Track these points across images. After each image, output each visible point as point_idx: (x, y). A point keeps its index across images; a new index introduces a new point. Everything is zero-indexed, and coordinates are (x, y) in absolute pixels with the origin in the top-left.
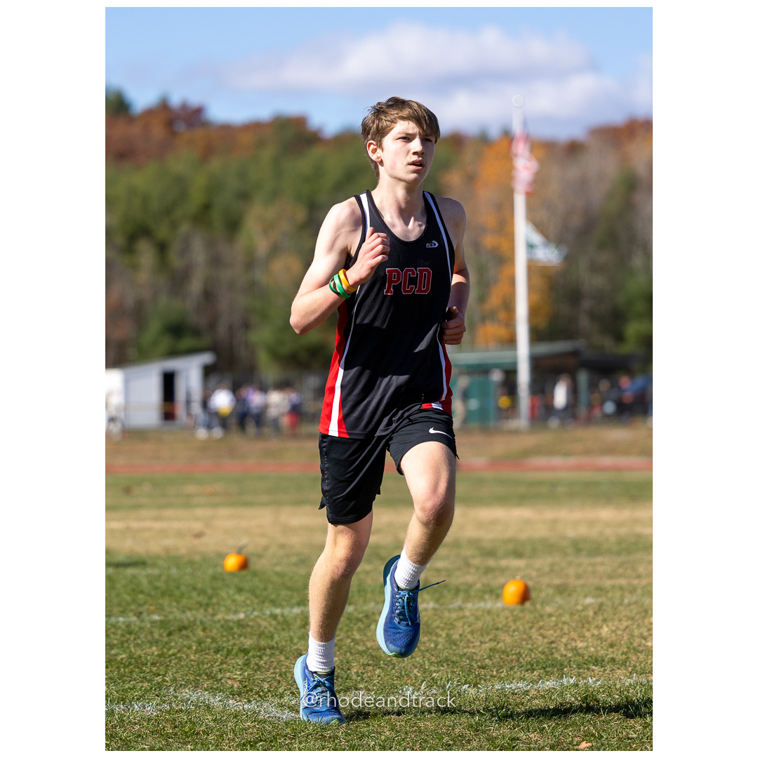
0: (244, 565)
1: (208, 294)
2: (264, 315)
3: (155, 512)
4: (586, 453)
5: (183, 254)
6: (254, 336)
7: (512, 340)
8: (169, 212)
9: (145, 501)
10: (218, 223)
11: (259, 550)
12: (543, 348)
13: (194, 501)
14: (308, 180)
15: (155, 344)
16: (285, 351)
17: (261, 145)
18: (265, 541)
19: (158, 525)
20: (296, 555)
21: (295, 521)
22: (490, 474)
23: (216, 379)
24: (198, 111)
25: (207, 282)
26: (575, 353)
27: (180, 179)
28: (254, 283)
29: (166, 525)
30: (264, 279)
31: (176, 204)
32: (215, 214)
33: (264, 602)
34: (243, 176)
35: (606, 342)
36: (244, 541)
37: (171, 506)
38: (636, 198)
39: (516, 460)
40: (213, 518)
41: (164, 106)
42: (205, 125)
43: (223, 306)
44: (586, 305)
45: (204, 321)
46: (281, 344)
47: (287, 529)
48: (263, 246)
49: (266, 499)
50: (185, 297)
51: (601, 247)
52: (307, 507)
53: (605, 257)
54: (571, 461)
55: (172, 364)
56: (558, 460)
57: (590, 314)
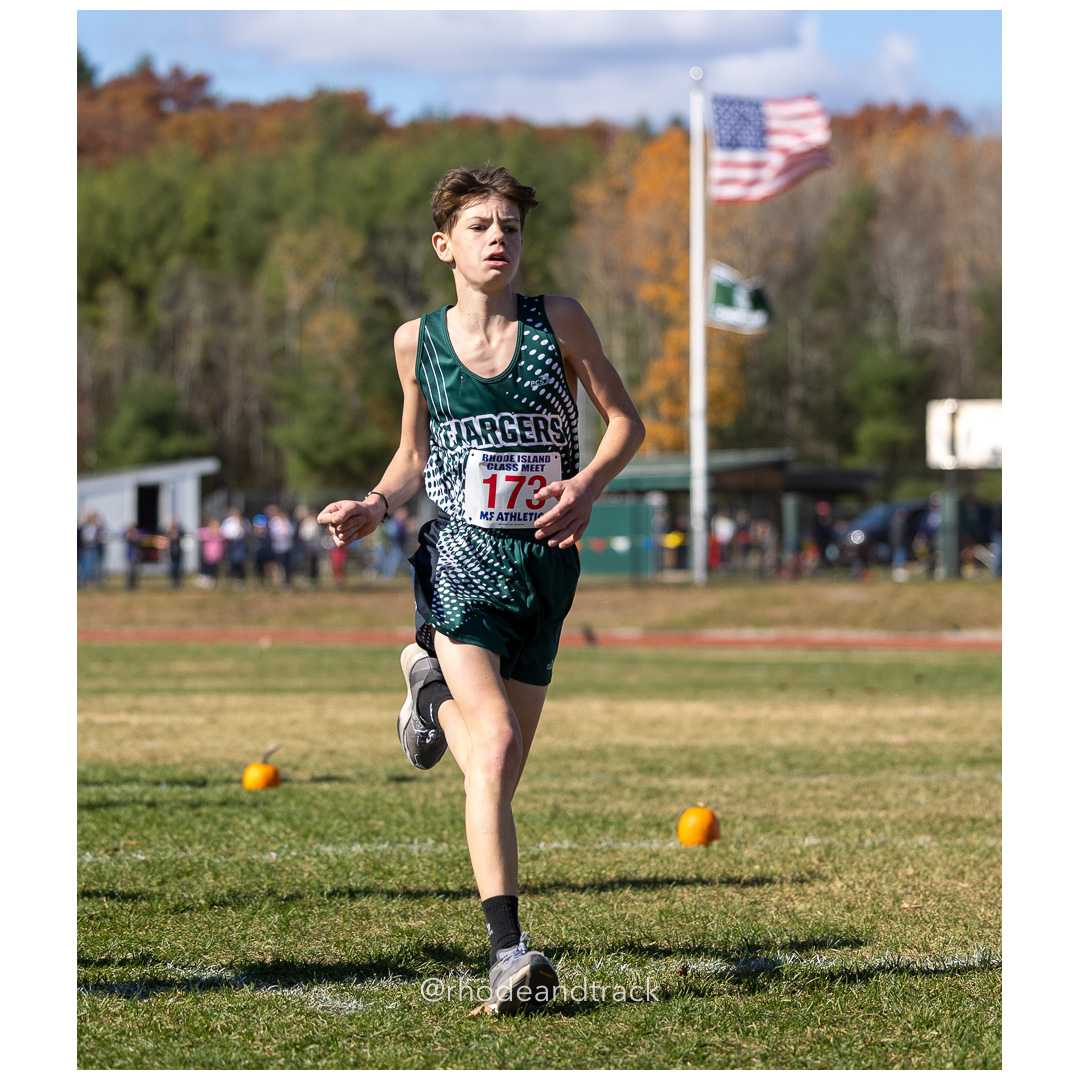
0: (275, 780)
1: (208, 367)
2: (296, 401)
3: (129, 700)
4: (795, 621)
5: (171, 304)
6: (279, 434)
7: (681, 447)
8: (150, 239)
9: (113, 683)
10: (227, 258)
11: (295, 759)
12: (731, 458)
13: (189, 684)
14: (367, 192)
15: (126, 444)
16: (326, 457)
17: (295, 136)
18: (302, 745)
19: (135, 719)
20: (351, 767)
21: (349, 717)
22: (644, 652)
23: (219, 498)
24: (200, 81)
25: (207, 348)
26: (779, 466)
27: (168, 188)
28: (282, 351)
29: (147, 719)
30: (295, 345)
31: (161, 226)
32: (223, 242)
33: (306, 837)
34: (265, 183)
35: (828, 451)
36: (271, 746)
37: (152, 691)
38: (878, 228)
39: (685, 631)
40: (220, 710)
41: (145, 72)
42: (209, 103)
43: (234, 387)
44: (797, 392)
45: (201, 409)
46: (320, 446)
47: (336, 728)
48: (296, 294)
49: (300, 682)
50: (173, 371)
51: (821, 304)
52: (366, 697)
53: (827, 319)
54: (771, 633)
55: (152, 475)
56: (749, 633)
57: (804, 407)
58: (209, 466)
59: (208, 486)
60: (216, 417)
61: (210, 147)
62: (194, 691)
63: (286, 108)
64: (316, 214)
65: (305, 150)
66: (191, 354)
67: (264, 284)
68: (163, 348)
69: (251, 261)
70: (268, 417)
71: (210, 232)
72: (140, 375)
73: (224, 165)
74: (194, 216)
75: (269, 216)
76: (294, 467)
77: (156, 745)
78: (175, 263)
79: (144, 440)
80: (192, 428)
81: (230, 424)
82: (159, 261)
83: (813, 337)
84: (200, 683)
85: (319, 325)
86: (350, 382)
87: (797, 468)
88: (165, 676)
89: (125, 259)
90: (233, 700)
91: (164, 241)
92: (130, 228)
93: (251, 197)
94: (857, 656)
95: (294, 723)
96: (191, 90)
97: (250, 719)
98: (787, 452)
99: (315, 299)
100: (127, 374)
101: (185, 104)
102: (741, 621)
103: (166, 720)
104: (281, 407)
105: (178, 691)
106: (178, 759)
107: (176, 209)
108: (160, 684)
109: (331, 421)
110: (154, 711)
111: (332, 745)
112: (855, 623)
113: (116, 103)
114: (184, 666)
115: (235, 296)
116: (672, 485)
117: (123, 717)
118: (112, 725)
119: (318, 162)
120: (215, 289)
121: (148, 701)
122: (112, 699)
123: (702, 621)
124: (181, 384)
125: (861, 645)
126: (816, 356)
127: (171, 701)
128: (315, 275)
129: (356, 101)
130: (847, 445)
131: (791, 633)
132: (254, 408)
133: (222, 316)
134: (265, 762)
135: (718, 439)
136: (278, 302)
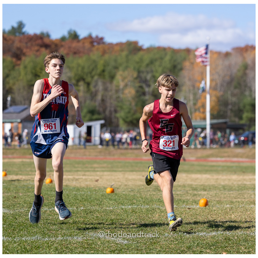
0: (113, 191)
1: (103, 100)
2: (122, 108)
3: (83, 173)
4: (229, 156)
5: (95, 86)
6: (118, 115)
7: (205, 119)
8: (91, 73)
9: (80, 169)
10: (107, 77)
11: (118, 187)
12: (215, 121)
13: (96, 169)
14: (138, 63)
15: (85, 117)
16: (128, 120)
17: (122, 50)
18: (120, 183)
19: (84, 177)
20: (130, 188)
21: (130, 177)
22: (196, 163)
23: (105, 129)
24: (102, 39)
25: (103, 96)
26: (225, 123)
27: (94, 61)
28: (119, 97)
29: (86, 177)
30: (121, 96)
31: (93, 70)
32: (106, 73)
33: (119, 204)
34: (116, 61)
35: (237, 120)
36: (113, 183)
37: (89, 171)
38: (248, 71)
39: (205, 158)
40: (103, 175)
41: (90, 36)
42: (104, 43)
43: (108, 104)
44: (230, 107)
45: (101, 110)
46: (127, 117)
47: (127, 180)
48: (122, 85)
49: (120, 169)
50: (95, 101)
51: (236, 88)
52: (134, 173)
53: (237, 91)
54: (223, 159)
55: (90, 124)
56: (219, 159)
57: (231, 110)
58: (102, 122)
59: (102, 126)
60: (104, 111)
61: (104, 53)
62: (98, 171)
63: (120, 44)
64: (127, 68)
65: (124, 53)
66: (99, 97)
67: (115, 82)
68: (93, 96)
69: (112, 77)
70: (116, 111)
71: (103, 71)
72: (88, 102)
73: (107, 57)
74: (100, 68)
75: (116, 68)
76: (121, 122)
77: (88, 183)
78: (96, 78)
79: (89, 116)
80: (99, 113)
81: (107, 113)
82: (92, 77)
83: (233, 95)
84: (99, 169)
85: (127, 91)
86: (133, 104)
87: (229, 123)
88: (91, 168)
89: (85, 77)
90: (106, 173)
91: (93, 73)
92: (86, 70)
93: (112, 64)
94: (242, 164)
95: (118, 178)
96: (100, 40)
97: (109, 177)
98: (227, 120)
99: (126, 86)
100: (85, 102)
101: (99, 43)
102: (217, 156)
103: (90, 177)
104: (119, 109)
105: (94, 171)
106: (93, 186)
107: (96, 66)
108: (90, 169)
109: (129, 112)
110: (88, 176)
111: (126, 183)
112: (242, 157)
113: (84, 43)
114: (95, 165)
115: (108, 85)
116: (203, 127)
117: (81, 177)
118: (79, 179)
119: (127, 56)
120: (104, 83)
121: (87, 173)
122: (79, 173)
123: (209, 156)
124: (97, 104)
125: (243, 162)
126: (234, 99)
127: (92, 173)
128: (126, 81)
129: (136, 43)
130: (241, 118)
131: (228, 159)
132: (113, 109)
133: (106, 89)
134: (111, 187)
135: (213, 117)
136: (118, 86)
